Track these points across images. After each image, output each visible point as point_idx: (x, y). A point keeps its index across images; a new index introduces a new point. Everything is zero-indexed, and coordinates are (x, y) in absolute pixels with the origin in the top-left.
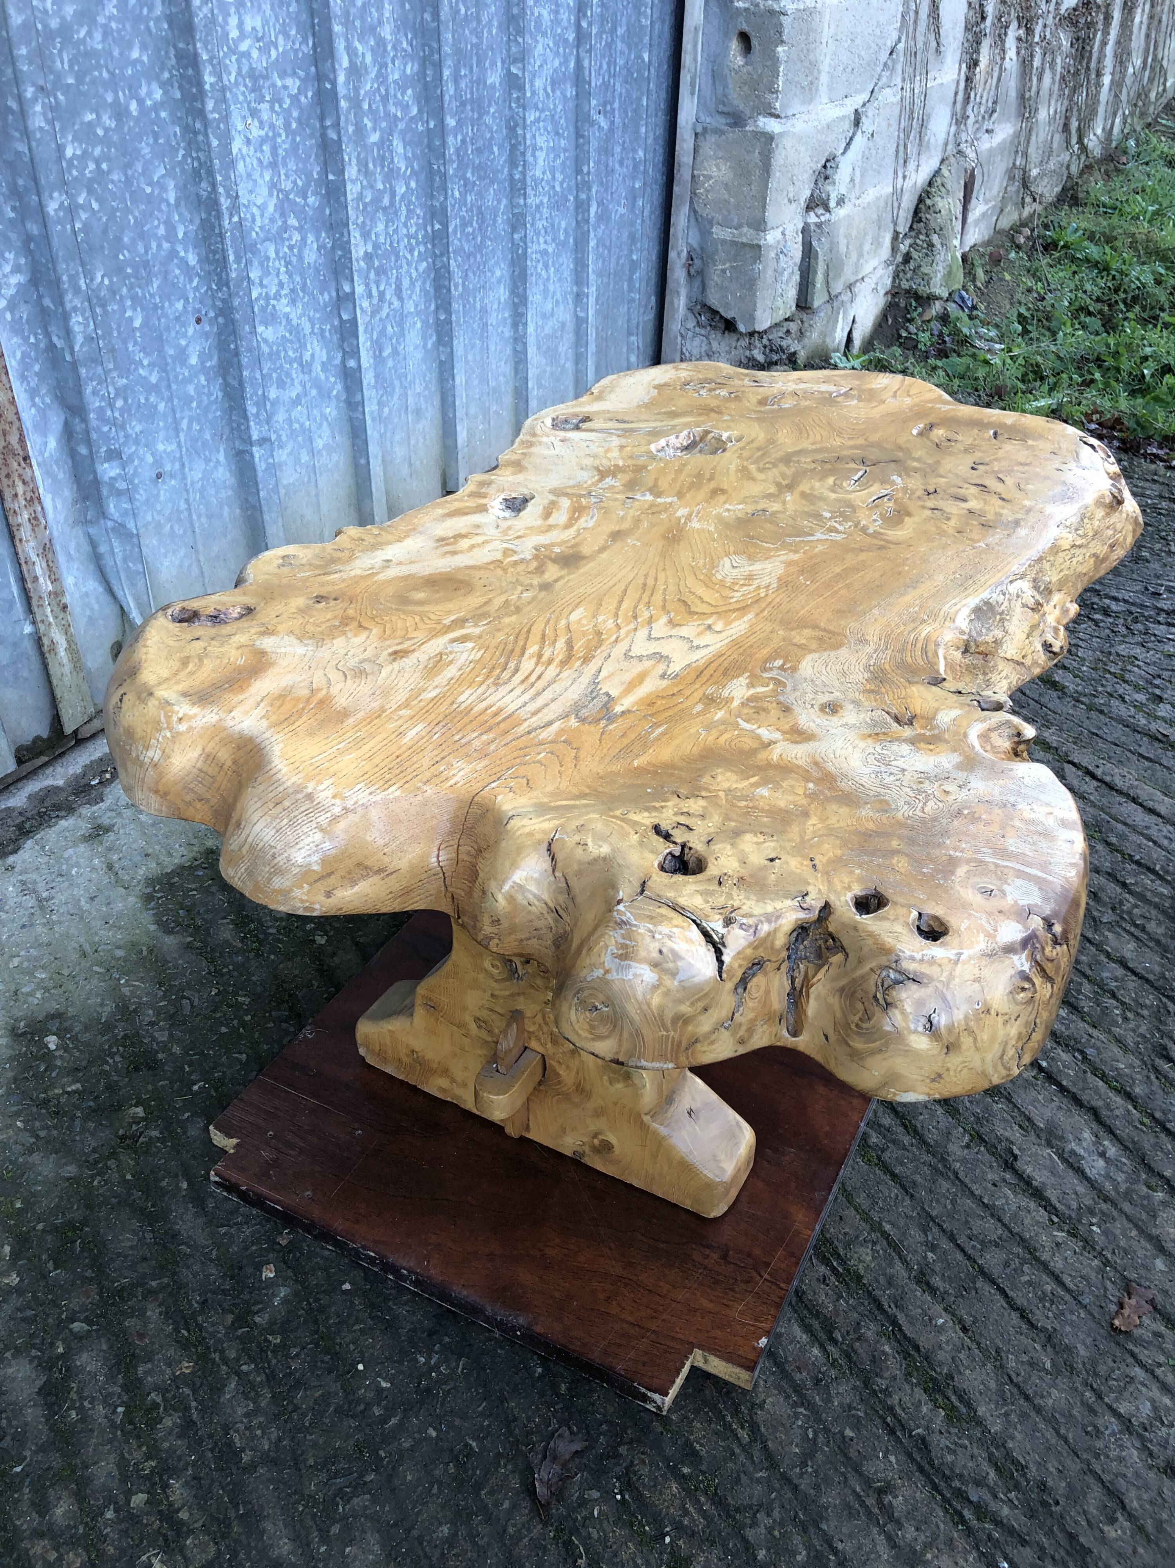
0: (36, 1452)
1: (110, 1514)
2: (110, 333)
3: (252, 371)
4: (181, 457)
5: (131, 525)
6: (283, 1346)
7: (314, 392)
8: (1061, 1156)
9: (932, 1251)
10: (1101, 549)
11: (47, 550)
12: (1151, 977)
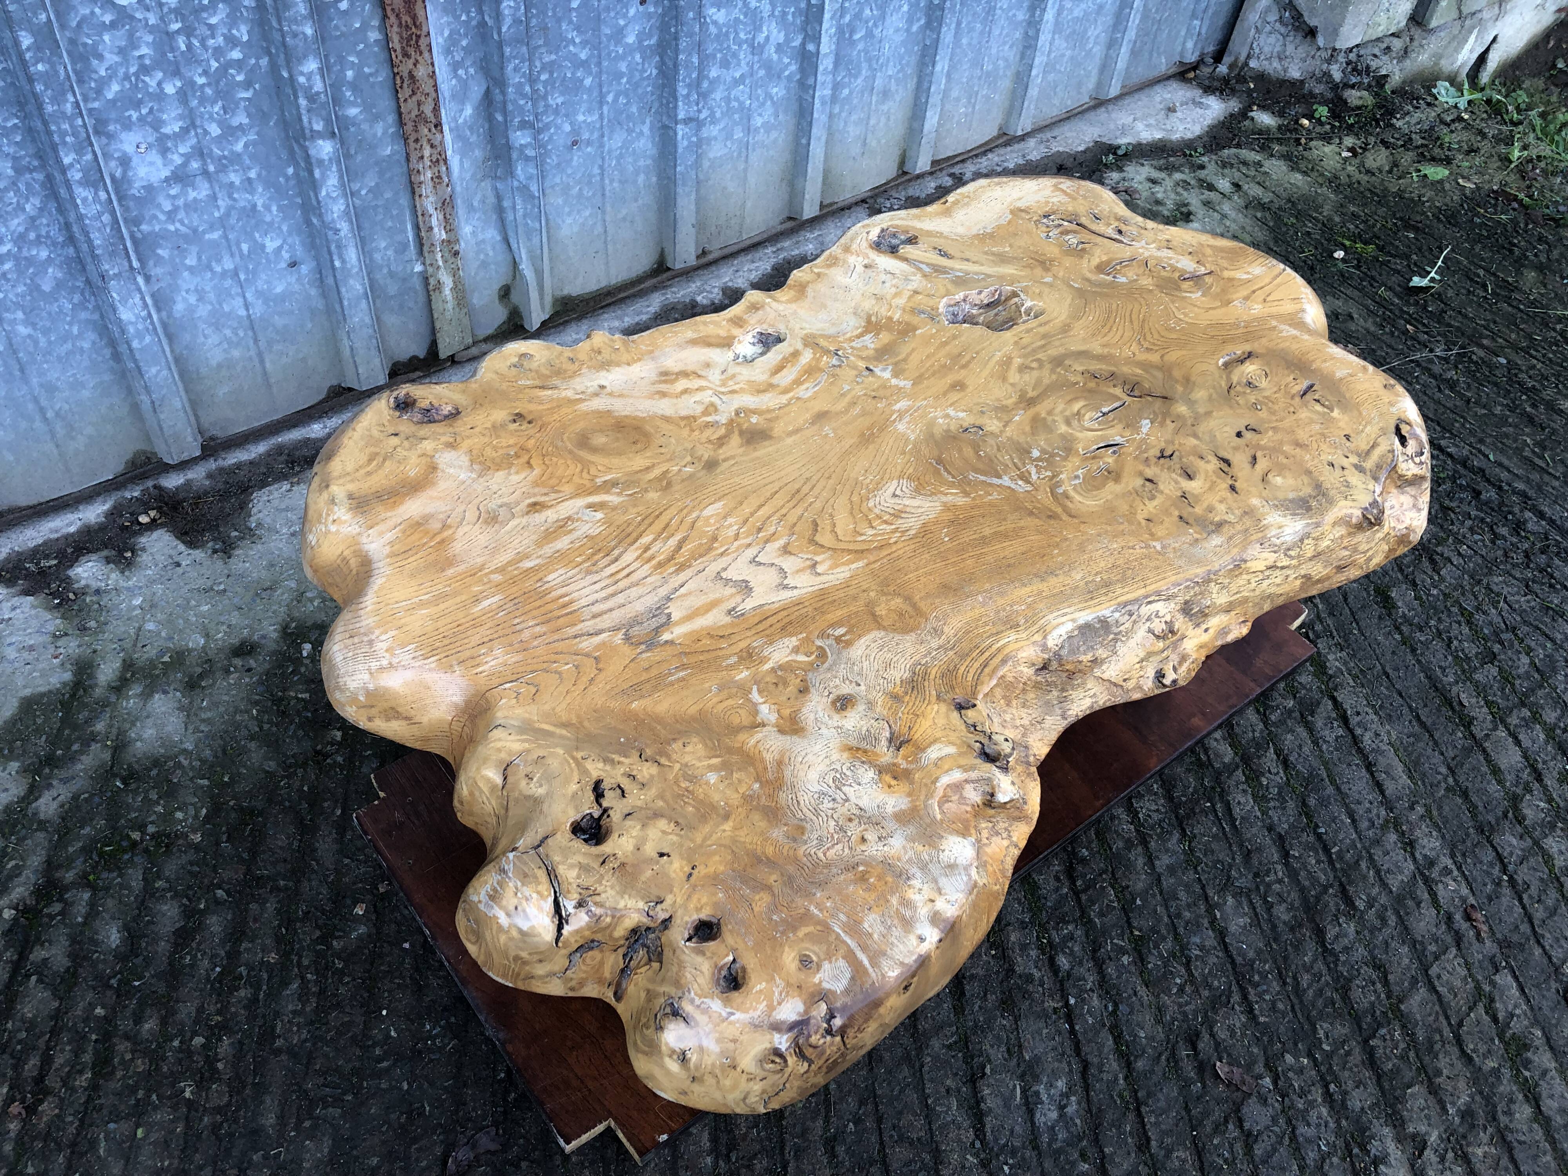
0: (153, 976)
1: (176, 1043)
2: (545, 13)
3: (690, 54)
4: (602, 127)
5: (534, 188)
6: (342, 973)
7: (762, 73)
8: (1024, 1091)
9: (855, 1124)
10: (1318, 570)
11: (446, 205)
12: (1239, 960)
